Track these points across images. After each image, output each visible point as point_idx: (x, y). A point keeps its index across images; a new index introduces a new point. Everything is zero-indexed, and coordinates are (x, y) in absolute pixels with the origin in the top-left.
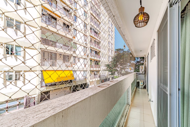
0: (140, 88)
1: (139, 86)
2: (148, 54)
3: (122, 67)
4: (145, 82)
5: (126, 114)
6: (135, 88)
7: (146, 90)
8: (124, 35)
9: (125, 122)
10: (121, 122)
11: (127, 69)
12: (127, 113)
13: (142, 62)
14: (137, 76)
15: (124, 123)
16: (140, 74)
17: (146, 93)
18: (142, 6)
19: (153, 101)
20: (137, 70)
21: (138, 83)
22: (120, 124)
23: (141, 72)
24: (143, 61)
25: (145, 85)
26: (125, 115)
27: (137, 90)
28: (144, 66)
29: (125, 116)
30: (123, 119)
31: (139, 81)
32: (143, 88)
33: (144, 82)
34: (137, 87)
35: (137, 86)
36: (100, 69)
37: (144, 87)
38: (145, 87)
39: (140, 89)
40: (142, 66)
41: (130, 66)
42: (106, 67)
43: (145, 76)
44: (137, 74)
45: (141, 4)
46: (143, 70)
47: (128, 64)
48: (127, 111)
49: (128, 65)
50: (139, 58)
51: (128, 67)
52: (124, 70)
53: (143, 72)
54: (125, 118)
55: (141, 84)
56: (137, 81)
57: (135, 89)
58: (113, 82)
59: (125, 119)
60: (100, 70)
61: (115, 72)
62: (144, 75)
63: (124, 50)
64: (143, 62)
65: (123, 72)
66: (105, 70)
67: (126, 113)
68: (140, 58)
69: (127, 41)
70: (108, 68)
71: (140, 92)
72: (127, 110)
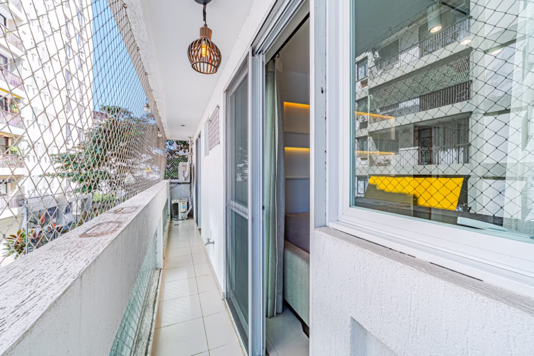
0: (180, 218)
1: (177, 213)
2: (199, 136)
3: (124, 165)
4: (190, 203)
5: (156, 297)
6: (169, 220)
7: (193, 222)
8: (146, 74)
9: (154, 319)
10: (144, 326)
11: (141, 170)
12: (156, 294)
13: (181, 153)
14: (171, 188)
15: (154, 324)
16: (179, 183)
17: (193, 229)
18: (206, 25)
19: (213, 243)
20: (171, 173)
21: (175, 206)
22: (143, 331)
23: (181, 179)
24: (185, 152)
25: (192, 210)
26: (153, 300)
27: (173, 225)
28: (188, 164)
29: (151, 306)
30: (149, 313)
31: (178, 201)
32: (187, 217)
33: (188, 203)
34: (171, 217)
35: (171, 215)
36: (18, 171)
37: (188, 215)
38: (190, 216)
39: (180, 222)
40: (185, 163)
41: (148, 161)
42: (59, 165)
43: (191, 187)
44: (171, 183)
45: (205, 20)
46: (187, 174)
47: (144, 155)
48: (157, 289)
49: (144, 160)
50: (175, 144)
51: (143, 166)
52: (132, 173)
53: (186, 179)
54: (154, 307)
55: (182, 208)
56: (173, 202)
57: (168, 224)
58: (123, 213)
59: (154, 312)
60: (19, 177)
61: (100, 180)
62: (189, 185)
63: (132, 115)
64: (184, 154)
65: (129, 179)
66: (53, 176)
67: (154, 294)
68: (177, 143)
69: (153, 92)
70: (66, 166)
71: (180, 228)
72: (156, 284)
